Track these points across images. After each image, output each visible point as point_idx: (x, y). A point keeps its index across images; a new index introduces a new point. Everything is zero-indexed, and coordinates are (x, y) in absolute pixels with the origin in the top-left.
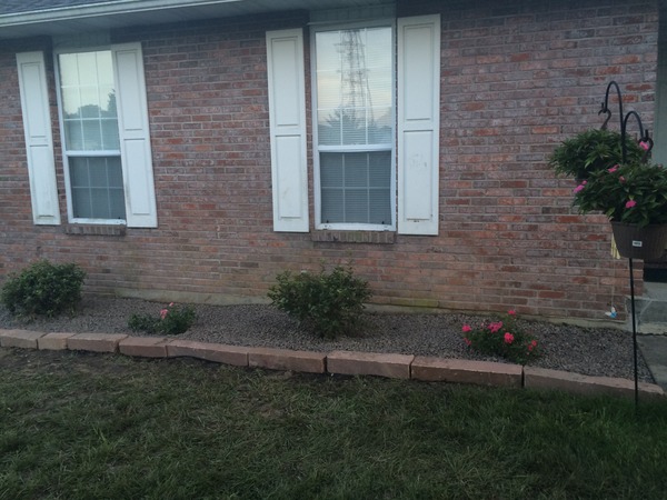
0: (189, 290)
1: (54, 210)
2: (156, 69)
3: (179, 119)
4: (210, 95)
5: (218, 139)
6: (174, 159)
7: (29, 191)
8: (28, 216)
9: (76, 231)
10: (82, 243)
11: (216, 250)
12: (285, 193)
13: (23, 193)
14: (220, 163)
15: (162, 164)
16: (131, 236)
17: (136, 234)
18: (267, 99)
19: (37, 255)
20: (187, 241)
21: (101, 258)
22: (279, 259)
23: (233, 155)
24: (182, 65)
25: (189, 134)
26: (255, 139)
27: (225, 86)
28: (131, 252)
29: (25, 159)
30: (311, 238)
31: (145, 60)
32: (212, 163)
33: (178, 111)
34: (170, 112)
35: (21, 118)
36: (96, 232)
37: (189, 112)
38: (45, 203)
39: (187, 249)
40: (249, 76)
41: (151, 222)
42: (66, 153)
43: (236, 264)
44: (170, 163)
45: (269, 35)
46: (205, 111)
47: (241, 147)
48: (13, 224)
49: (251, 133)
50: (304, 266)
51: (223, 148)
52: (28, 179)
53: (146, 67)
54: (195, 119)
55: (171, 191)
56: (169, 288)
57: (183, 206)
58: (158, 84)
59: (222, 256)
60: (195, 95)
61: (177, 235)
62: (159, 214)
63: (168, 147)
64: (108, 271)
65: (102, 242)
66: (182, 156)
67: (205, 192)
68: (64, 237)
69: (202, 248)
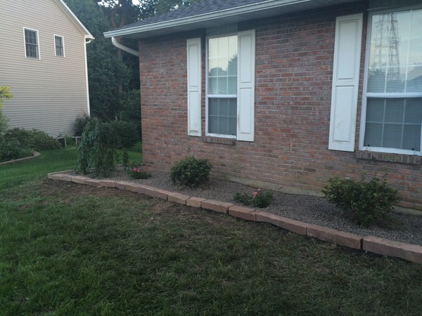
0: (270, 181)
1: (199, 128)
2: (262, 45)
3: (273, 76)
4: (294, 60)
5: (296, 88)
6: (267, 100)
7: (187, 117)
8: (185, 130)
9: (209, 140)
10: (211, 148)
11: (288, 158)
12: (339, 124)
13: (184, 117)
14: (296, 103)
15: (260, 103)
16: (239, 146)
17: (241, 145)
18: (333, 61)
19: (188, 152)
20: (270, 151)
21: (221, 157)
22: (331, 168)
23: (305, 99)
24: (278, 42)
25: (278, 85)
26: (321, 88)
27: (305, 54)
28: (237, 155)
29: (187, 98)
30: (355, 155)
31: (256, 40)
32: (291, 103)
33: (273, 71)
34: (268, 72)
35: (186, 76)
36: (219, 142)
37: (280, 71)
38: (194, 124)
39: (270, 156)
40: (322, 47)
41: (251, 138)
42: (208, 96)
43: (300, 169)
44: (265, 103)
45: (338, 19)
46: (290, 70)
47: (311, 93)
48: (178, 134)
49: (319, 84)
50: (348, 174)
51: (299, 94)
52: (187, 110)
53: (256, 45)
54: (283, 75)
55: (264, 120)
56: (257, 179)
57: (270, 130)
58: (263, 54)
59: (292, 163)
60: (285, 60)
61: (265, 147)
62: (256, 134)
63: (264, 93)
64: (224, 165)
65: (222, 148)
66: (273, 99)
67: (285, 122)
68: (202, 144)
69: (280, 156)
